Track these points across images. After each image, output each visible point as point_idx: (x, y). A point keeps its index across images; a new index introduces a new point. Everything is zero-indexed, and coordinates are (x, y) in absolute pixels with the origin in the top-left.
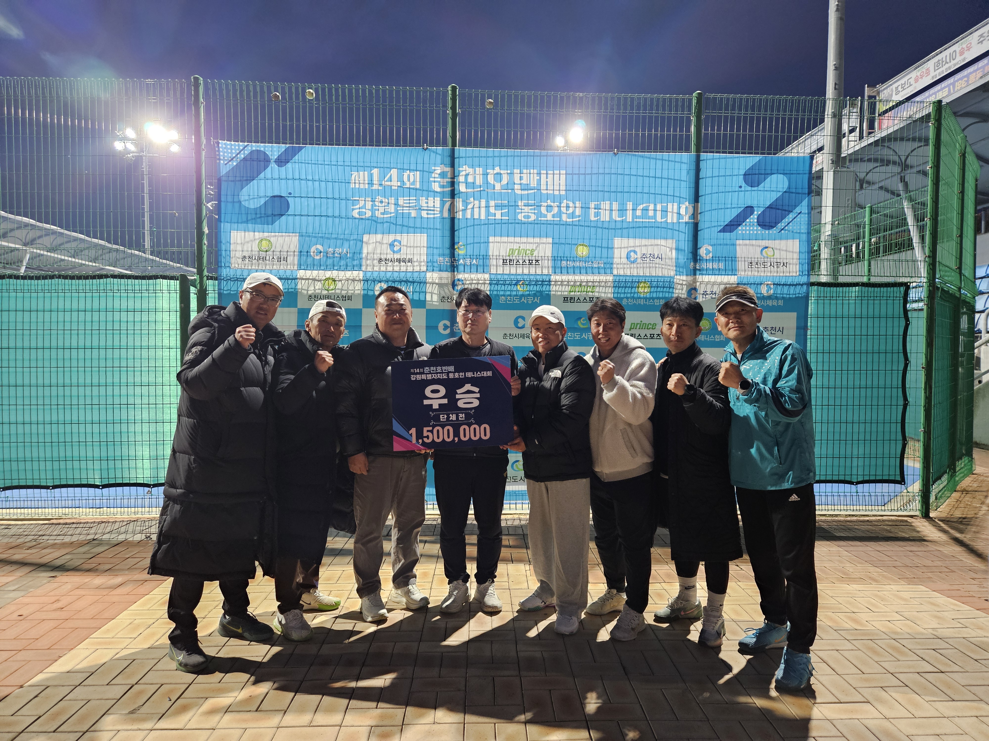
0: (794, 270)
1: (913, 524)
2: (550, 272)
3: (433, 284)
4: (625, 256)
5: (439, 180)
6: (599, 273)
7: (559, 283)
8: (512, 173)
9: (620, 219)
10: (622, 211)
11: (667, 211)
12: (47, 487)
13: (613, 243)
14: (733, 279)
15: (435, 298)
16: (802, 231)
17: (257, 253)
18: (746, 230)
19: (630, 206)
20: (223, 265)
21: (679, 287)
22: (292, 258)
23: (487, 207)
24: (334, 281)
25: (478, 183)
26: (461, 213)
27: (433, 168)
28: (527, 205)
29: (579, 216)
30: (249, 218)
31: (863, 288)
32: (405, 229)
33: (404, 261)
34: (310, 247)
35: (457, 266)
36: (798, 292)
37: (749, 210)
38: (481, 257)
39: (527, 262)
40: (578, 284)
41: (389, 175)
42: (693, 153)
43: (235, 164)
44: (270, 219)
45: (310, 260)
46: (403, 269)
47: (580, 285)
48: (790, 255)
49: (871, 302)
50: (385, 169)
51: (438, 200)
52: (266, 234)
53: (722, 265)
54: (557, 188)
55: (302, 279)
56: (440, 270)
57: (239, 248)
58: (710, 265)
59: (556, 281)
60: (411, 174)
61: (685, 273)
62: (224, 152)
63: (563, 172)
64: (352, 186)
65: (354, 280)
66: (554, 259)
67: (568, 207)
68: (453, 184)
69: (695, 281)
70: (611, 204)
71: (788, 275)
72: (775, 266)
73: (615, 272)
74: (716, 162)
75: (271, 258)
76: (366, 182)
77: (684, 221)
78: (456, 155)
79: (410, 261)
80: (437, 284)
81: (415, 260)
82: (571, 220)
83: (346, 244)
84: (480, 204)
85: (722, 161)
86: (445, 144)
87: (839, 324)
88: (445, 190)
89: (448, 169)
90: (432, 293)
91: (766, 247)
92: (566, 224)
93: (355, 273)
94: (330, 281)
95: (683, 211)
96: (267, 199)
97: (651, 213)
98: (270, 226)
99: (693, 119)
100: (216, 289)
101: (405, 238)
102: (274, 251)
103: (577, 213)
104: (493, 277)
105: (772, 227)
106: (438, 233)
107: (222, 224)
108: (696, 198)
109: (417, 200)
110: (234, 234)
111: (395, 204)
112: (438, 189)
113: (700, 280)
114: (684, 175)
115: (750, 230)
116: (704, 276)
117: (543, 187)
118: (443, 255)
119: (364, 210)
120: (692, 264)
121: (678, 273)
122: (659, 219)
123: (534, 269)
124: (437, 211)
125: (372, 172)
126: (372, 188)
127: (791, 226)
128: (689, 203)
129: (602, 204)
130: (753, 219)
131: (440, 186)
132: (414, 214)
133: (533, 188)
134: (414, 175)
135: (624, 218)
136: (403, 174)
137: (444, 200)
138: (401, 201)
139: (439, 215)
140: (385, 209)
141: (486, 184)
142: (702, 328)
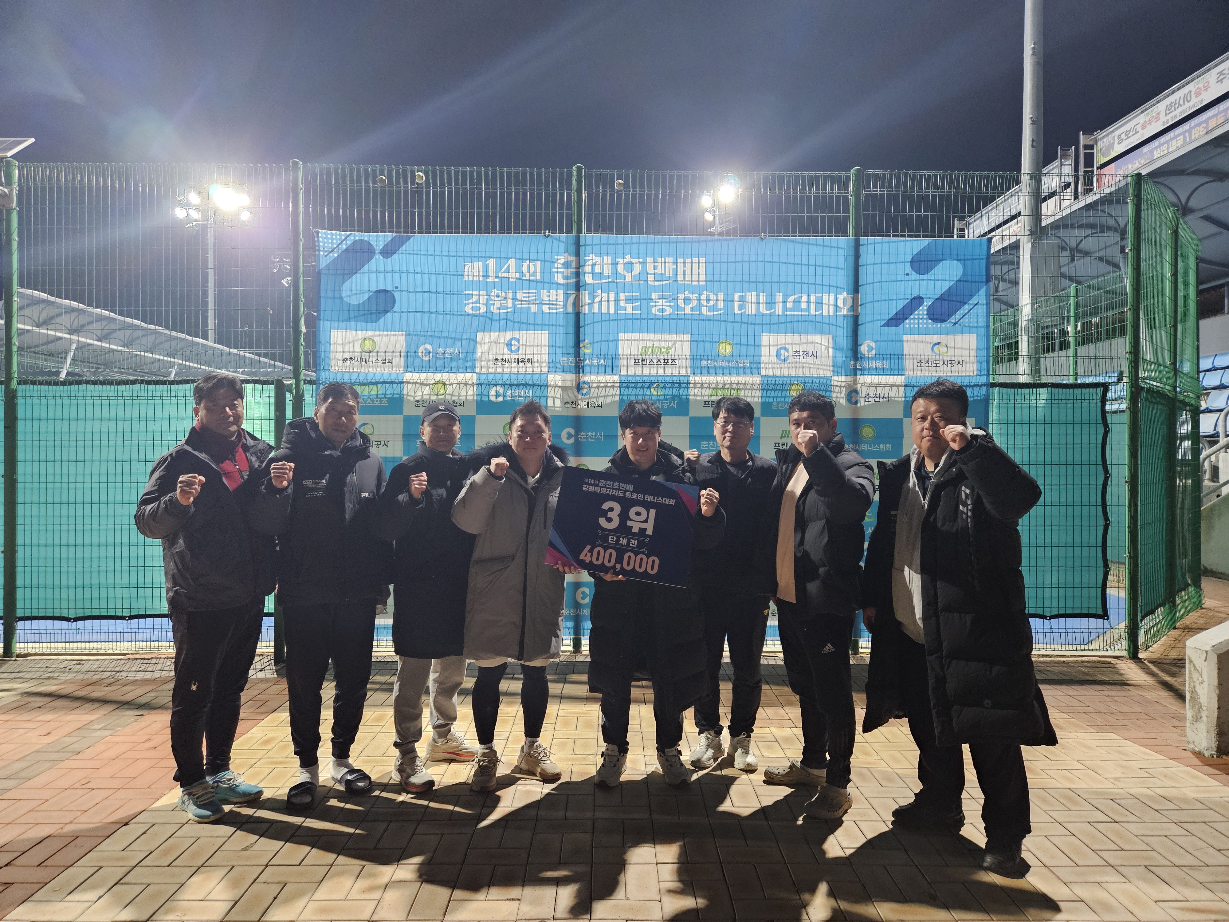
0: (971, 369)
1: (1117, 666)
2: (689, 372)
3: (555, 387)
4: (775, 354)
5: (562, 270)
6: (744, 374)
7: (699, 385)
8: (645, 263)
9: (768, 312)
10: (771, 303)
11: (822, 303)
12: (122, 618)
13: (761, 340)
14: (899, 380)
15: (558, 403)
16: (980, 324)
17: (359, 354)
18: (914, 324)
19: (779, 297)
20: (322, 368)
21: (837, 389)
22: (398, 359)
23: (617, 300)
24: (444, 384)
25: (606, 273)
26: (587, 307)
27: (556, 257)
28: (662, 298)
29: (721, 309)
30: (352, 315)
31: (1053, 389)
32: (524, 326)
33: (523, 362)
34: (418, 347)
35: (583, 367)
36: (976, 394)
37: (918, 301)
38: (610, 357)
39: (662, 361)
40: (720, 386)
41: (506, 266)
42: (852, 237)
43: (336, 255)
44: (374, 316)
45: (417, 361)
46: (522, 370)
47: (723, 388)
48: (966, 353)
49: (1062, 406)
50: (502, 259)
51: (561, 293)
52: (370, 333)
53: (886, 364)
54: (695, 278)
55: (409, 383)
56: (563, 372)
57: (340, 349)
58: (873, 364)
59: (695, 383)
60: (532, 264)
61: (843, 373)
62: (324, 243)
63: (703, 260)
64: (466, 278)
65: (466, 384)
66: (693, 358)
67: (708, 300)
68: (578, 274)
69: (855, 382)
70: (758, 296)
71: (964, 374)
72: (949, 365)
73: (763, 372)
74: (878, 247)
75: (375, 359)
76: (481, 274)
77: (842, 313)
78: (582, 243)
79: (530, 361)
80: (559, 387)
81: (535, 360)
82: (712, 313)
83: (459, 344)
84: (608, 297)
85: (886, 246)
86: (569, 230)
87: (1026, 431)
88: (569, 281)
89: (572, 258)
90: (554, 398)
91: (938, 343)
92: (708, 319)
93: (468, 376)
94: (440, 385)
95: (840, 303)
96: (371, 294)
97: (804, 305)
98: (374, 324)
99: (851, 199)
100: (314, 395)
101: (524, 337)
102: (378, 352)
103: (719, 306)
104: (623, 378)
105: (945, 321)
106: (561, 330)
107: (321, 323)
108: (856, 288)
109: (538, 293)
110: (334, 333)
111: (513, 299)
112: (562, 281)
113: (861, 381)
114: (841, 263)
115: (919, 323)
116: (866, 377)
117: (680, 277)
118: (568, 354)
119: (478, 305)
120: (852, 362)
121: (836, 374)
122: (813, 311)
123: (670, 370)
124: (560, 305)
125: (487, 263)
126: (487, 280)
127: (967, 318)
128: (848, 294)
129: (748, 295)
130: (923, 310)
131: (564, 277)
132: (534, 309)
133: (669, 278)
134: (535, 266)
135: (773, 310)
136: (522, 264)
137: (568, 292)
138: (520, 294)
139: (563, 310)
140: (501, 303)
141: (615, 274)
142: (865, 435)
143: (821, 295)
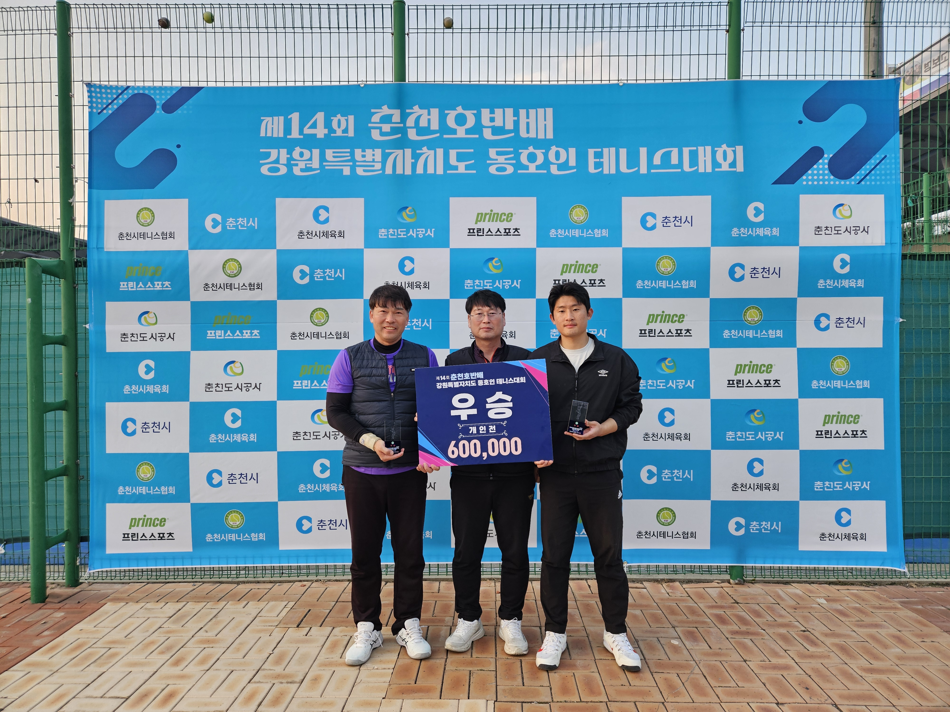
0: (879, 238)
2: (535, 244)
4: (639, 221)
8: (479, 114)
9: (630, 171)
10: (633, 160)
11: (697, 158)
13: (621, 205)
18: (813, 180)
19: (644, 152)
20: (94, 246)
21: (718, 263)
22: (180, 233)
23: (446, 158)
25: (433, 128)
26: (410, 167)
27: (373, 110)
28: (502, 154)
29: (573, 168)
30: (126, 181)
32: (335, 192)
33: (333, 235)
34: (204, 217)
37: (816, 152)
39: (503, 232)
41: (312, 121)
43: (111, 112)
44: (150, 181)
45: (204, 236)
46: (332, 246)
48: (872, 217)
50: (308, 112)
52: (147, 202)
53: (777, 232)
54: (541, 129)
58: (761, 232)
60: (343, 118)
62: (98, 98)
63: (550, 109)
64: (263, 133)
66: (540, 227)
67: (558, 155)
70: (617, 152)
71: (870, 244)
72: (853, 232)
73: (625, 244)
75: (154, 234)
76: (282, 129)
77: (722, 170)
78: (404, 93)
79: (341, 234)
81: (349, 233)
82: (563, 173)
84: (436, 155)
88: (388, 138)
91: (841, 205)
92: (557, 180)
93: (267, 252)
94: (233, 264)
95: (719, 158)
96: (147, 155)
97: (675, 161)
98: (152, 190)
100: (87, 279)
101: (333, 204)
103: (571, 164)
104: (455, 253)
105: (849, 176)
107: (93, 192)
109: (351, 153)
111: (320, 159)
112: (380, 138)
115: (818, 180)
117: (523, 129)
119: (277, 166)
121: (715, 244)
122: (685, 167)
123: (512, 241)
124: (378, 166)
125: (289, 117)
126: (288, 137)
127: (873, 175)
128: (728, 146)
129: (606, 150)
130: (823, 164)
131: (382, 134)
132: (347, 171)
133: (509, 132)
134: (347, 121)
135: (637, 168)
136: (332, 118)
137: (387, 151)
138: (329, 154)
139: (381, 172)
140: (306, 164)
141: (444, 128)
142: (750, 319)
143: (695, 148)
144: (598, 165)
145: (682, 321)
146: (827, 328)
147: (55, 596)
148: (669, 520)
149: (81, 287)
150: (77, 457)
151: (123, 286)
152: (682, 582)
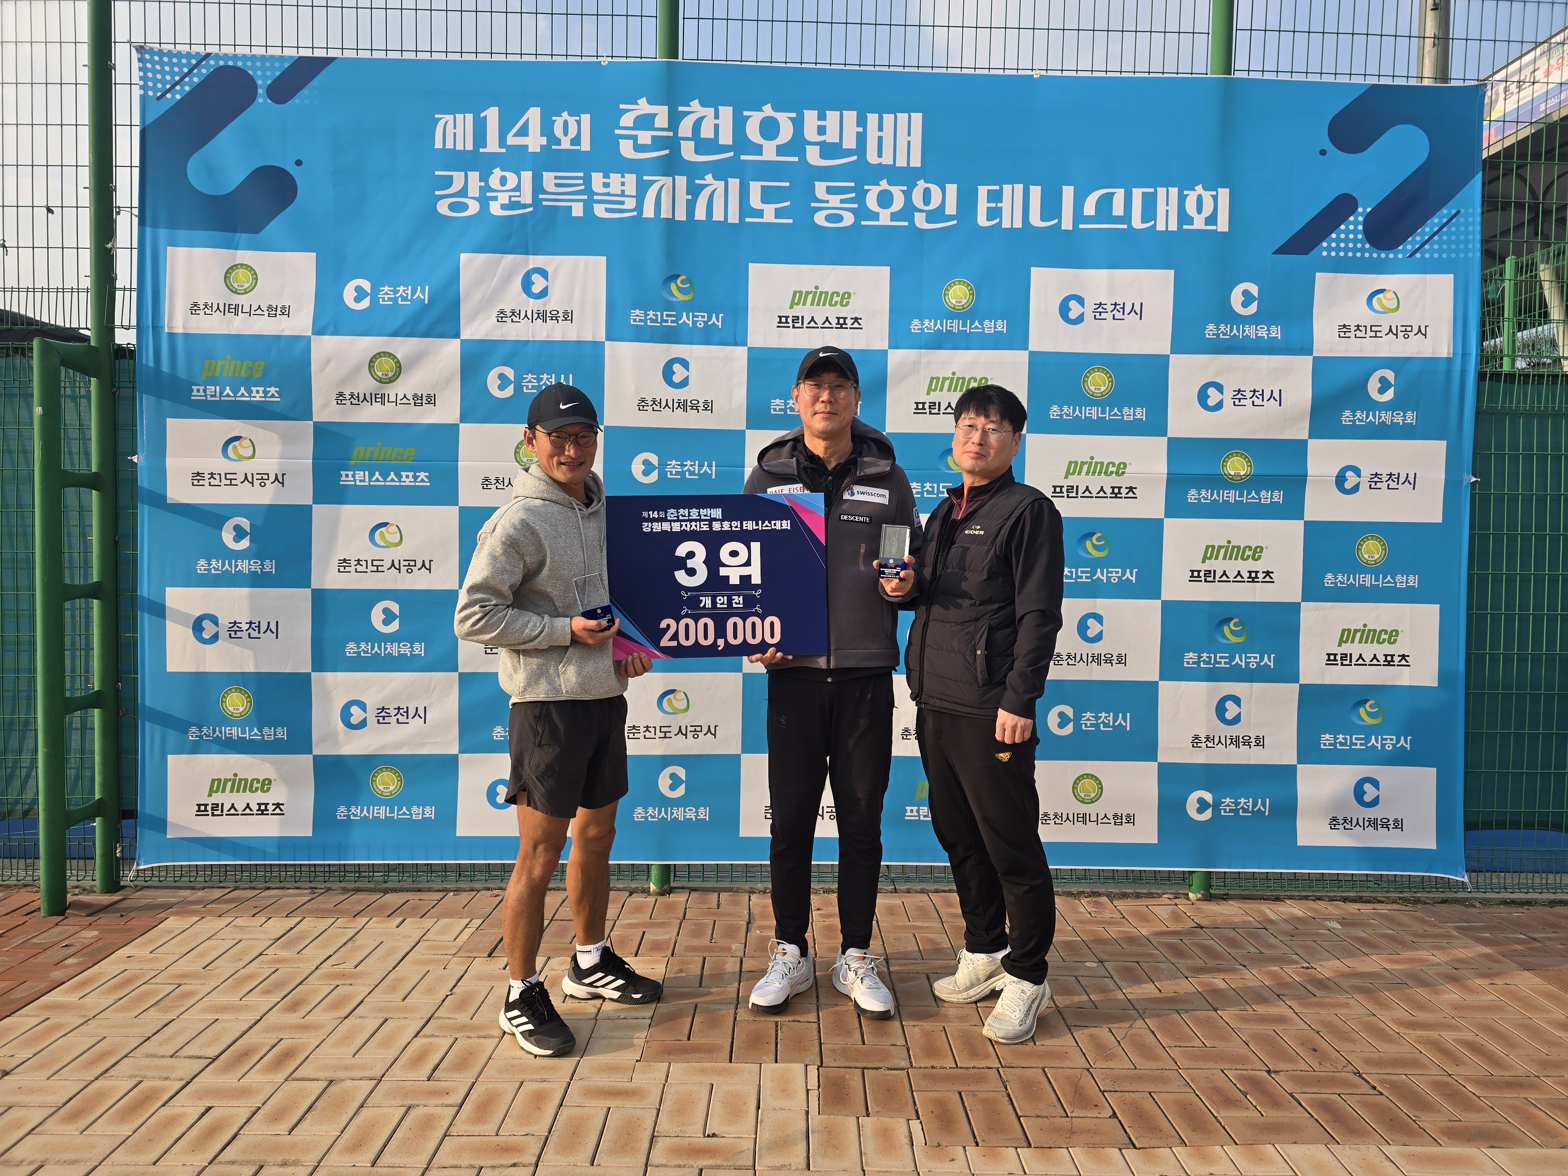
0: (1443, 344)
2: (886, 345)
4: (1057, 308)
8: (800, 119)
9: (1046, 224)
10: (1051, 205)
11: (1154, 206)
13: (1029, 281)
17: (222, 296)
18: (1336, 250)
19: (1068, 194)
20: (148, 324)
22: (300, 308)
23: (744, 195)
24: (395, 359)
25: (722, 141)
26: (683, 209)
27: (622, 106)
28: (836, 192)
29: (953, 218)
30: (208, 217)
33: (555, 318)
34: (341, 284)
37: (1346, 203)
39: (834, 320)
41: (521, 122)
43: (178, 97)
44: (253, 219)
45: (340, 313)
46: (553, 335)
48: (1433, 311)
50: (513, 108)
52: (243, 254)
53: (1277, 333)
54: (902, 151)
56: (638, 339)
58: (1252, 332)
60: (572, 119)
62: (156, 72)
63: (917, 116)
64: (439, 144)
66: (895, 316)
67: (927, 196)
70: (1026, 191)
71: (1428, 353)
72: (1401, 335)
73: (1034, 345)
75: (254, 307)
76: (470, 136)
77: (1194, 228)
79: (569, 316)
81: (579, 314)
82: (935, 225)
84: (727, 189)
88: (648, 156)
89: (655, 109)
91: (1381, 291)
92: (925, 238)
94: (386, 362)
95: (1191, 207)
96: (248, 175)
97: (1118, 211)
98: (254, 236)
100: (134, 379)
101: (555, 265)
103: (949, 211)
104: (755, 354)
105: (1396, 244)
107: (147, 232)
109: (585, 179)
110: (171, 252)
111: (534, 187)
112: (633, 155)
115: (1346, 250)
117: (871, 149)
119: (463, 199)
121: (1177, 349)
122: (1136, 223)
123: (848, 339)
124: (630, 203)
125: (482, 115)
126: (482, 150)
127: (1437, 242)
128: (1205, 189)
129: (1007, 188)
130: (1356, 223)
131: (638, 148)
132: (578, 210)
133: (849, 153)
134: (579, 123)
135: (1056, 221)
136: (554, 118)
137: (645, 178)
138: (549, 179)
139: (635, 213)
140: (510, 197)
141: (741, 142)
142: (1232, 473)
143: (1152, 190)
144: (993, 213)
145: (1123, 473)
146: (1356, 489)
147: (79, 906)
148: (1093, 795)
149: (124, 392)
150: (118, 679)
151: (197, 393)
152: (1111, 897)
